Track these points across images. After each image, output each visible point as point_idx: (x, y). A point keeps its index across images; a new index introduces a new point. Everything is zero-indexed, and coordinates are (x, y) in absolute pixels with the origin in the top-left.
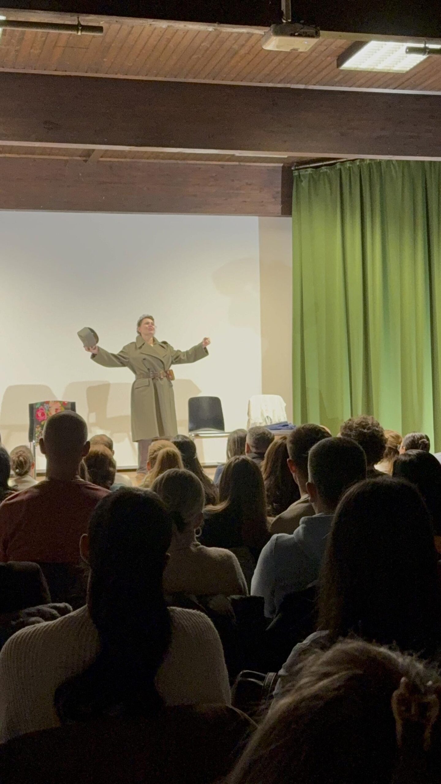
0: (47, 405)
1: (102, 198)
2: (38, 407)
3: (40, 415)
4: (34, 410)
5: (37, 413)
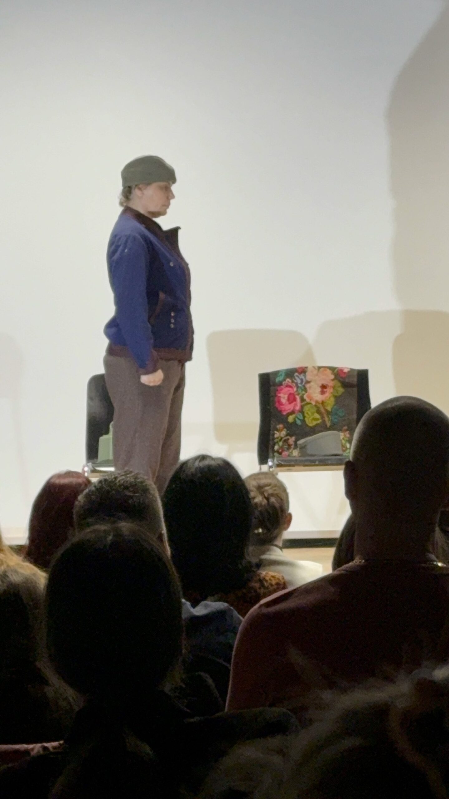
0: (302, 376)
2: (280, 381)
3: (284, 400)
4: (272, 388)
5: (279, 395)
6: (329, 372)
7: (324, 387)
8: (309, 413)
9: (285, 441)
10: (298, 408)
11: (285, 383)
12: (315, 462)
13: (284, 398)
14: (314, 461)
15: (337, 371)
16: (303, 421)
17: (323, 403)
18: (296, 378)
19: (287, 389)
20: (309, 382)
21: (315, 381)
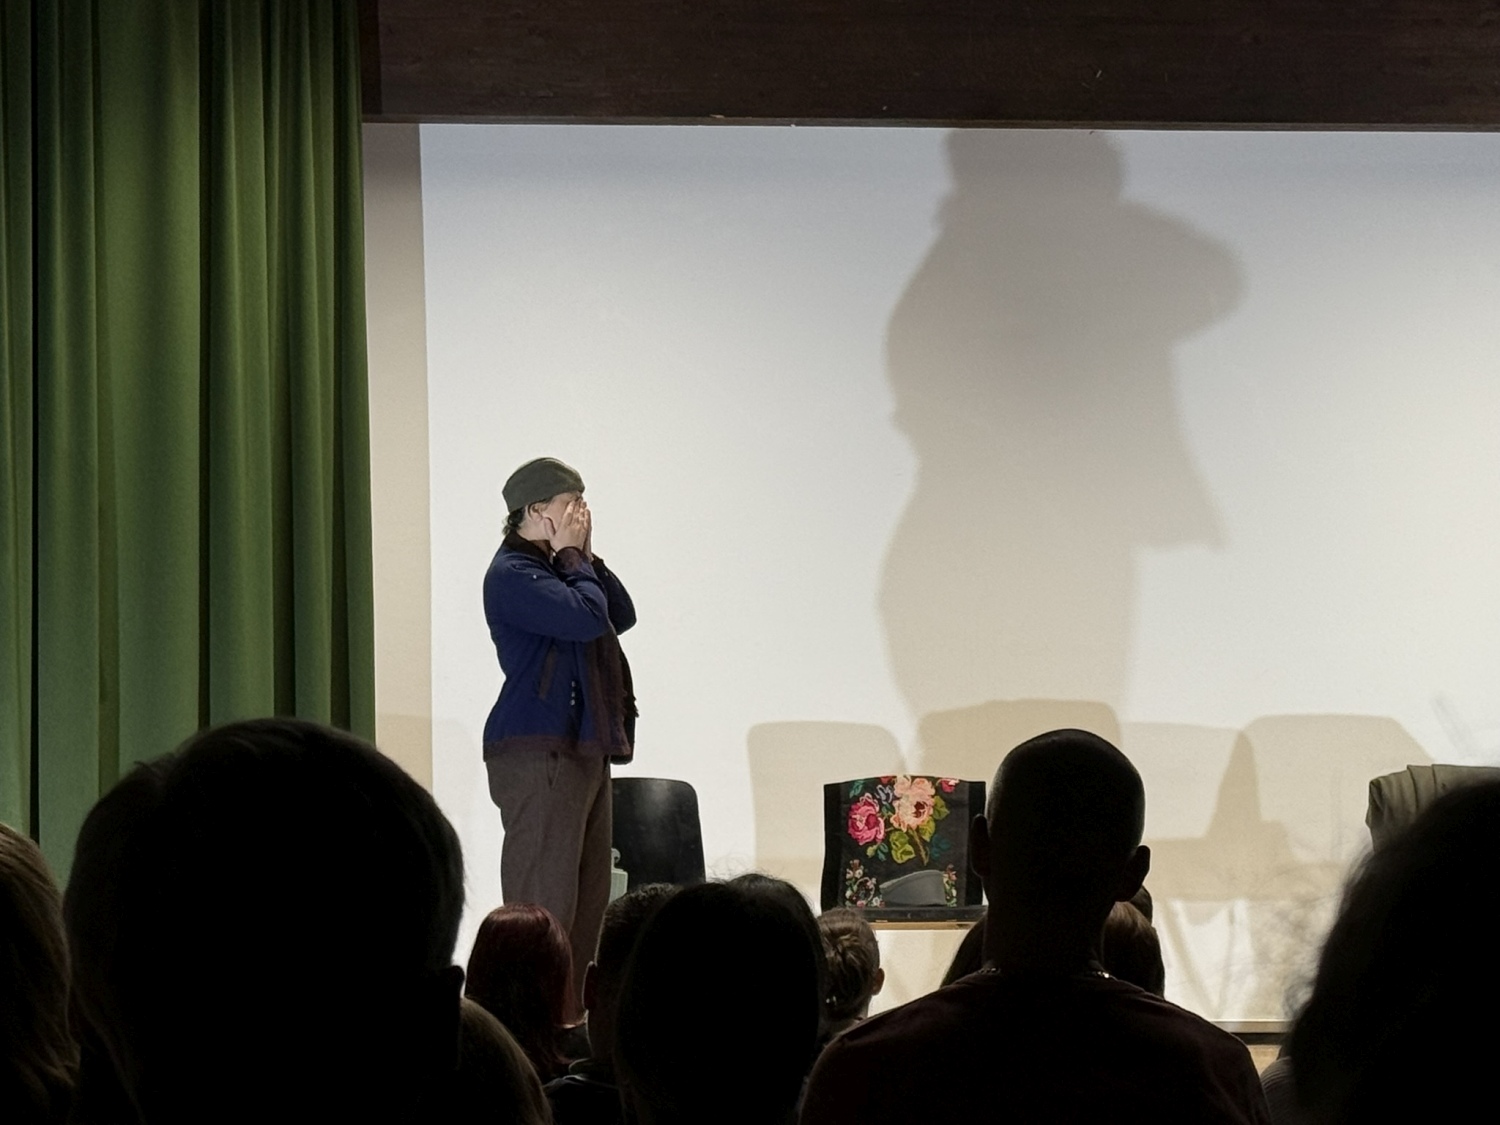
0: (887, 790)
1: (1095, 74)
2: (854, 796)
3: (861, 825)
4: (844, 806)
5: (854, 816)
6: (928, 785)
7: (919, 806)
8: (897, 843)
9: (861, 883)
10: (881, 836)
11: (863, 799)
12: (906, 915)
13: (861, 821)
14: (904, 914)
15: (941, 783)
16: (889, 855)
17: (918, 829)
18: (880, 792)
19: (866, 808)
20: (898, 799)
21: (908, 796)
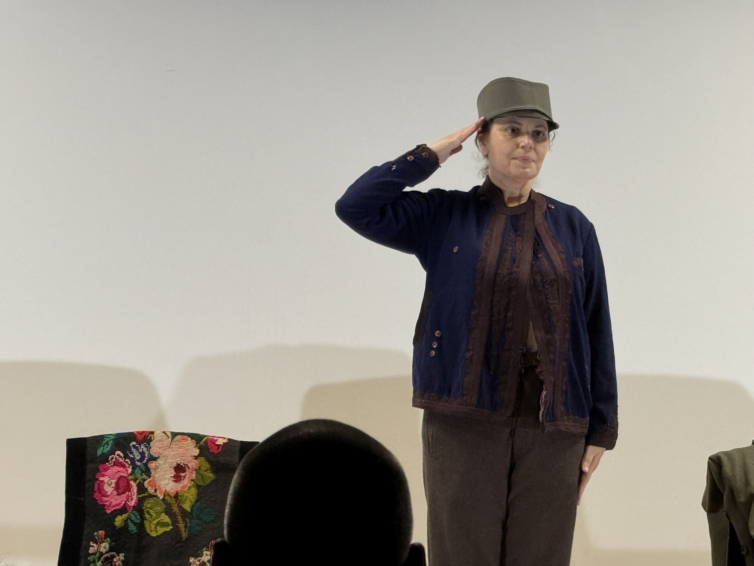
0: (143, 448)
2: (103, 454)
3: (109, 489)
4: (90, 466)
5: (101, 479)
6: (190, 443)
7: (179, 469)
8: (151, 511)
9: (106, 559)
10: (132, 503)
11: (113, 458)
13: (109, 485)
15: (206, 442)
16: (141, 526)
17: (176, 496)
18: (133, 449)
19: (116, 468)
20: (155, 459)
21: (166, 457)
